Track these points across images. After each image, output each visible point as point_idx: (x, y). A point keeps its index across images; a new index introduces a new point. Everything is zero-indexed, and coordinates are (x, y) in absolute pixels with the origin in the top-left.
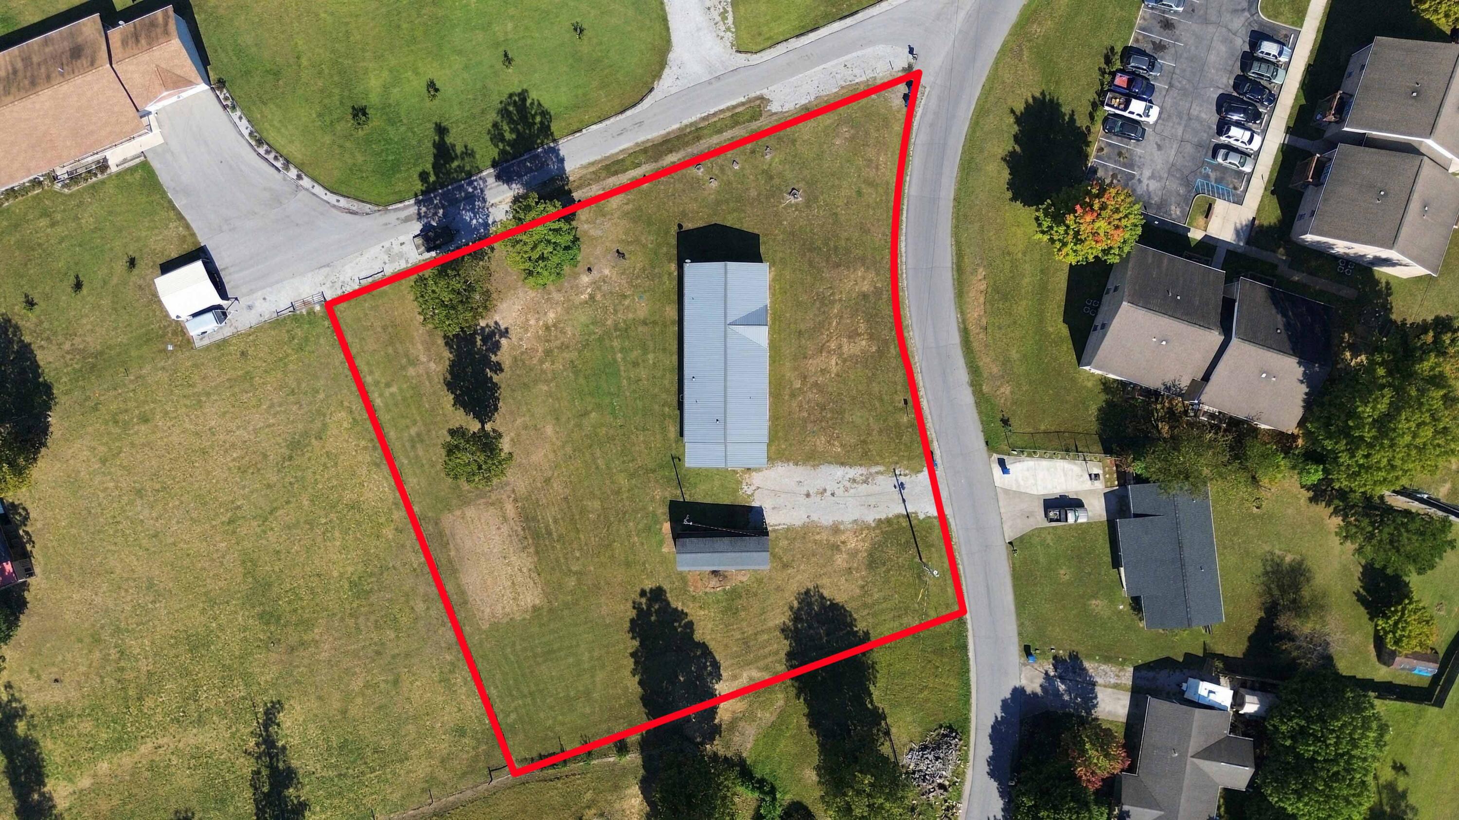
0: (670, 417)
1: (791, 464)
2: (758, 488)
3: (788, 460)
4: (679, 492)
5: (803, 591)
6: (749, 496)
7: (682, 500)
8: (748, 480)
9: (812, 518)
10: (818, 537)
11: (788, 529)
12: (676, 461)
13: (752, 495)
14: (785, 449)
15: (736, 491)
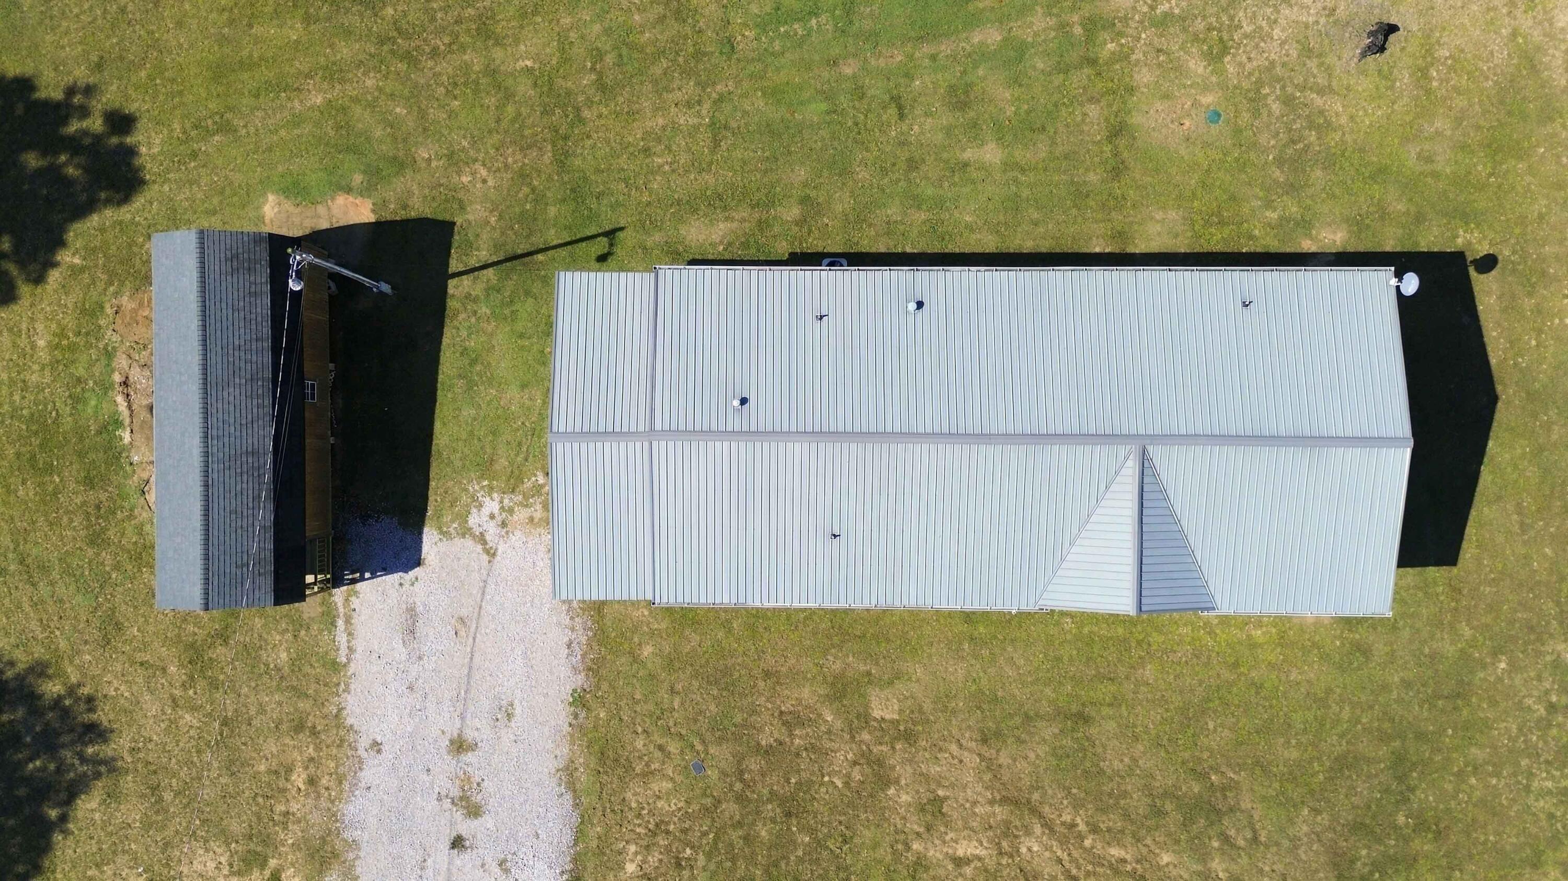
0: (762, 225)
1: (580, 680)
2: (491, 554)
3: (594, 669)
4: (483, 255)
5: (103, 716)
6: (463, 518)
7: (455, 265)
8: (521, 515)
9: (371, 759)
10: (299, 779)
11: (335, 667)
12: (601, 245)
13: (465, 532)
14: (635, 659)
15: (486, 468)
